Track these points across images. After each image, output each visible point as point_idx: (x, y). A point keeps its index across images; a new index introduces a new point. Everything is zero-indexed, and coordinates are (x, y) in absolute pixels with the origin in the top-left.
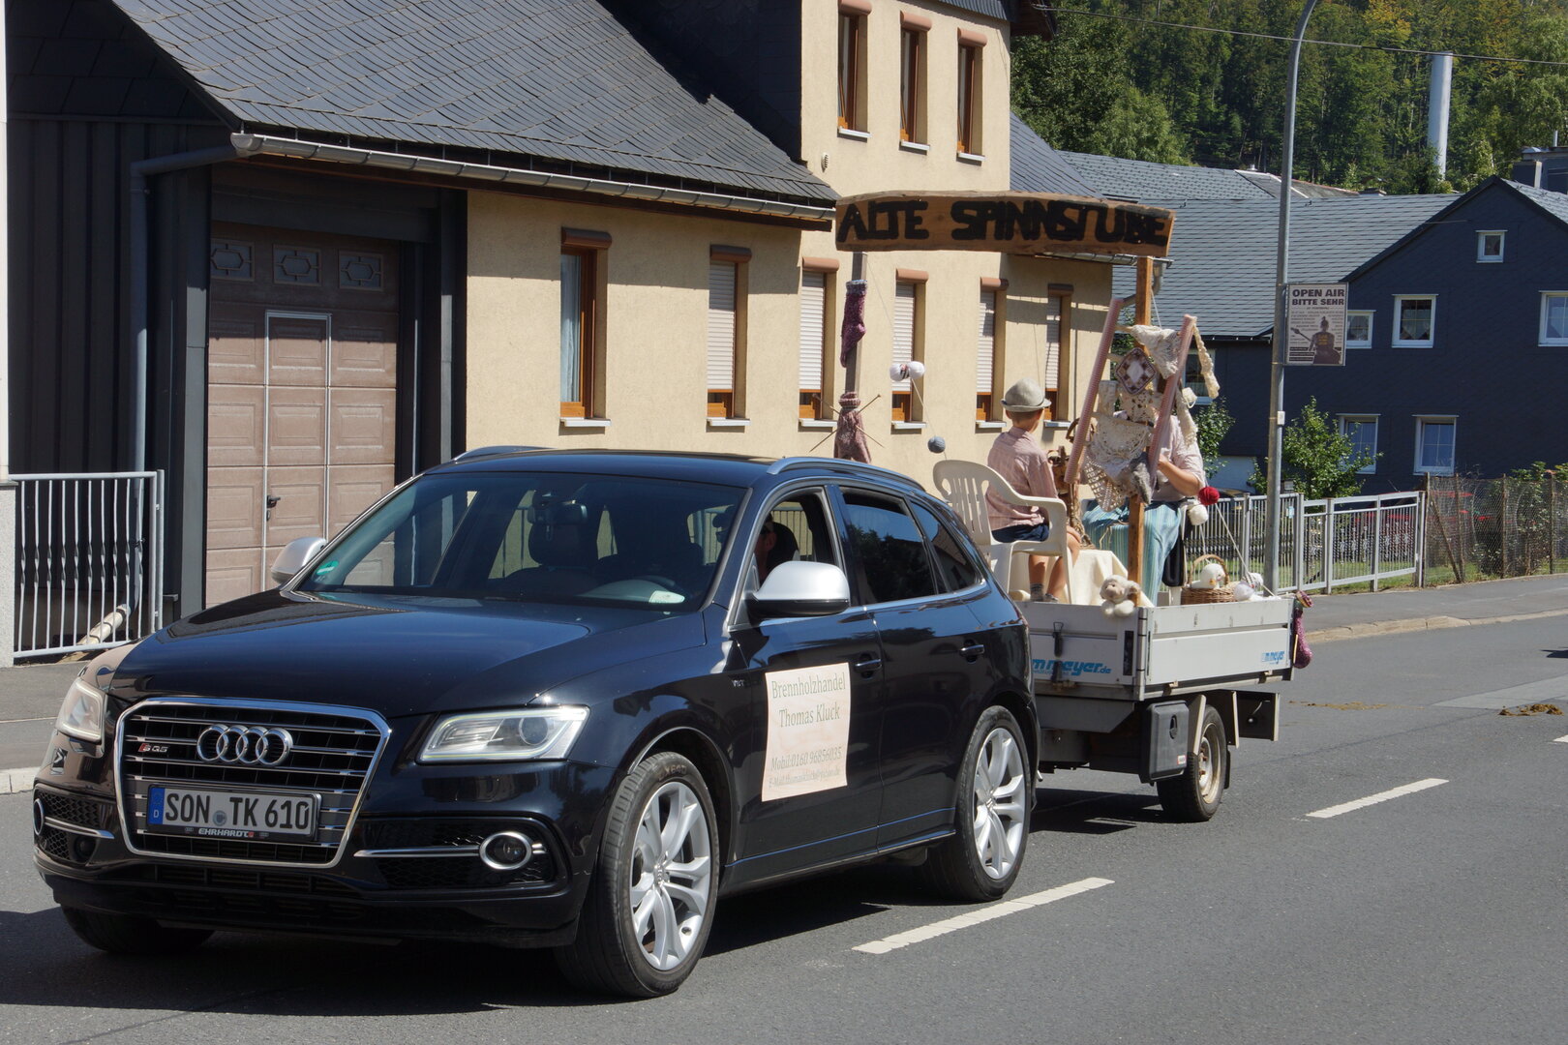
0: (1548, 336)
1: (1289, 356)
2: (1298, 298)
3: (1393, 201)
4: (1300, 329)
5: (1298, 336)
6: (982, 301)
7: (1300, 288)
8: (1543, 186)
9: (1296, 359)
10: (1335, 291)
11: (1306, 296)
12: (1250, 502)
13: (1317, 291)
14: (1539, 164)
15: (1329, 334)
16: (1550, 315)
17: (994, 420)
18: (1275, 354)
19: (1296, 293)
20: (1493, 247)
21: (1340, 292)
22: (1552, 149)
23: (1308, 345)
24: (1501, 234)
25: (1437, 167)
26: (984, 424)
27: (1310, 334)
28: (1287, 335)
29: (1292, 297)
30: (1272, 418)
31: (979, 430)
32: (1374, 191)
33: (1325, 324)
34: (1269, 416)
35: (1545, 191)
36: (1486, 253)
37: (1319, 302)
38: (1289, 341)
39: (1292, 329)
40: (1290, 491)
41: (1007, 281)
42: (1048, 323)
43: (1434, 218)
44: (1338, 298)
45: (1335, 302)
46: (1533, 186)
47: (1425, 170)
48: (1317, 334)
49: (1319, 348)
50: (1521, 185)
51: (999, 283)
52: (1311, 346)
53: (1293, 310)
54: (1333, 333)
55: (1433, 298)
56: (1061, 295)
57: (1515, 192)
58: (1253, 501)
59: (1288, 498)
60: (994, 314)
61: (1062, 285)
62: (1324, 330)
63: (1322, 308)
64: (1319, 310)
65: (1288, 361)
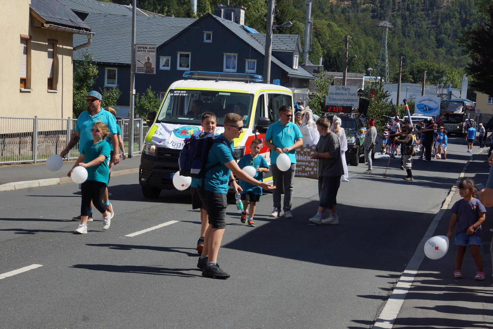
0: (226, 68)
1: (136, 70)
2: (140, 49)
3: (177, 20)
4: (140, 60)
5: (139, 63)
6: (21, 43)
7: (140, 46)
8: (223, 18)
9: (139, 71)
10: (152, 47)
11: (142, 49)
12: (124, 121)
13: (146, 47)
14: (222, 10)
15: (150, 63)
16: (227, 61)
17: (28, 88)
18: (132, 69)
19: (139, 48)
20: (208, 37)
21: (154, 48)
22: (228, 6)
23: (143, 66)
24: (211, 33)
25: (193, 10)
26: (23, 89)
27: (144, 63)
28: (135, 62)
29: (137, 49)
30: (131, 92)
31: (21, 91)
32: (170, 16)
33: (149, 59)
34: (130, 91)
35: (225, 19)
36: (207, 39)
37: (146, 51)
38: (137, 65)
39: (137, 60)
40: (138, 118)
41: (31, 36)
42: (49, 52)
43: (189, 26)
44: (152, 50)
45: (152, 51)
46: (220, 17)
47: (189, 11)
48: (146, 63)
49: (147, 67)
50: (217, 17)
51: (28, 37)
52: (144, 67)
53: (138, 53)
54: (151, 62)
55: (190, 53)
56: (53, 43)
57: (215, 19)
58: (125, 121)
59: (137, 120)
60: (27, 47)
61: (52, 39)
62: (148, 61)
63: (147, 53)
64: (147, 54)
65: (136, 72)
